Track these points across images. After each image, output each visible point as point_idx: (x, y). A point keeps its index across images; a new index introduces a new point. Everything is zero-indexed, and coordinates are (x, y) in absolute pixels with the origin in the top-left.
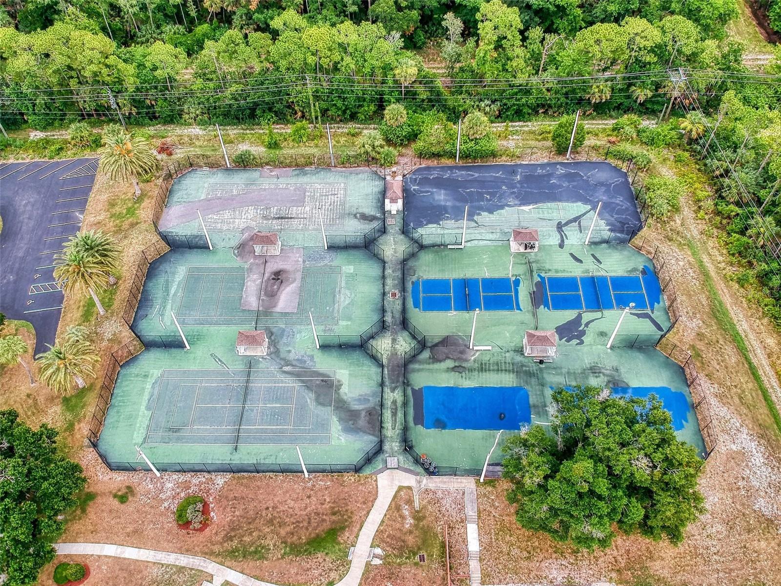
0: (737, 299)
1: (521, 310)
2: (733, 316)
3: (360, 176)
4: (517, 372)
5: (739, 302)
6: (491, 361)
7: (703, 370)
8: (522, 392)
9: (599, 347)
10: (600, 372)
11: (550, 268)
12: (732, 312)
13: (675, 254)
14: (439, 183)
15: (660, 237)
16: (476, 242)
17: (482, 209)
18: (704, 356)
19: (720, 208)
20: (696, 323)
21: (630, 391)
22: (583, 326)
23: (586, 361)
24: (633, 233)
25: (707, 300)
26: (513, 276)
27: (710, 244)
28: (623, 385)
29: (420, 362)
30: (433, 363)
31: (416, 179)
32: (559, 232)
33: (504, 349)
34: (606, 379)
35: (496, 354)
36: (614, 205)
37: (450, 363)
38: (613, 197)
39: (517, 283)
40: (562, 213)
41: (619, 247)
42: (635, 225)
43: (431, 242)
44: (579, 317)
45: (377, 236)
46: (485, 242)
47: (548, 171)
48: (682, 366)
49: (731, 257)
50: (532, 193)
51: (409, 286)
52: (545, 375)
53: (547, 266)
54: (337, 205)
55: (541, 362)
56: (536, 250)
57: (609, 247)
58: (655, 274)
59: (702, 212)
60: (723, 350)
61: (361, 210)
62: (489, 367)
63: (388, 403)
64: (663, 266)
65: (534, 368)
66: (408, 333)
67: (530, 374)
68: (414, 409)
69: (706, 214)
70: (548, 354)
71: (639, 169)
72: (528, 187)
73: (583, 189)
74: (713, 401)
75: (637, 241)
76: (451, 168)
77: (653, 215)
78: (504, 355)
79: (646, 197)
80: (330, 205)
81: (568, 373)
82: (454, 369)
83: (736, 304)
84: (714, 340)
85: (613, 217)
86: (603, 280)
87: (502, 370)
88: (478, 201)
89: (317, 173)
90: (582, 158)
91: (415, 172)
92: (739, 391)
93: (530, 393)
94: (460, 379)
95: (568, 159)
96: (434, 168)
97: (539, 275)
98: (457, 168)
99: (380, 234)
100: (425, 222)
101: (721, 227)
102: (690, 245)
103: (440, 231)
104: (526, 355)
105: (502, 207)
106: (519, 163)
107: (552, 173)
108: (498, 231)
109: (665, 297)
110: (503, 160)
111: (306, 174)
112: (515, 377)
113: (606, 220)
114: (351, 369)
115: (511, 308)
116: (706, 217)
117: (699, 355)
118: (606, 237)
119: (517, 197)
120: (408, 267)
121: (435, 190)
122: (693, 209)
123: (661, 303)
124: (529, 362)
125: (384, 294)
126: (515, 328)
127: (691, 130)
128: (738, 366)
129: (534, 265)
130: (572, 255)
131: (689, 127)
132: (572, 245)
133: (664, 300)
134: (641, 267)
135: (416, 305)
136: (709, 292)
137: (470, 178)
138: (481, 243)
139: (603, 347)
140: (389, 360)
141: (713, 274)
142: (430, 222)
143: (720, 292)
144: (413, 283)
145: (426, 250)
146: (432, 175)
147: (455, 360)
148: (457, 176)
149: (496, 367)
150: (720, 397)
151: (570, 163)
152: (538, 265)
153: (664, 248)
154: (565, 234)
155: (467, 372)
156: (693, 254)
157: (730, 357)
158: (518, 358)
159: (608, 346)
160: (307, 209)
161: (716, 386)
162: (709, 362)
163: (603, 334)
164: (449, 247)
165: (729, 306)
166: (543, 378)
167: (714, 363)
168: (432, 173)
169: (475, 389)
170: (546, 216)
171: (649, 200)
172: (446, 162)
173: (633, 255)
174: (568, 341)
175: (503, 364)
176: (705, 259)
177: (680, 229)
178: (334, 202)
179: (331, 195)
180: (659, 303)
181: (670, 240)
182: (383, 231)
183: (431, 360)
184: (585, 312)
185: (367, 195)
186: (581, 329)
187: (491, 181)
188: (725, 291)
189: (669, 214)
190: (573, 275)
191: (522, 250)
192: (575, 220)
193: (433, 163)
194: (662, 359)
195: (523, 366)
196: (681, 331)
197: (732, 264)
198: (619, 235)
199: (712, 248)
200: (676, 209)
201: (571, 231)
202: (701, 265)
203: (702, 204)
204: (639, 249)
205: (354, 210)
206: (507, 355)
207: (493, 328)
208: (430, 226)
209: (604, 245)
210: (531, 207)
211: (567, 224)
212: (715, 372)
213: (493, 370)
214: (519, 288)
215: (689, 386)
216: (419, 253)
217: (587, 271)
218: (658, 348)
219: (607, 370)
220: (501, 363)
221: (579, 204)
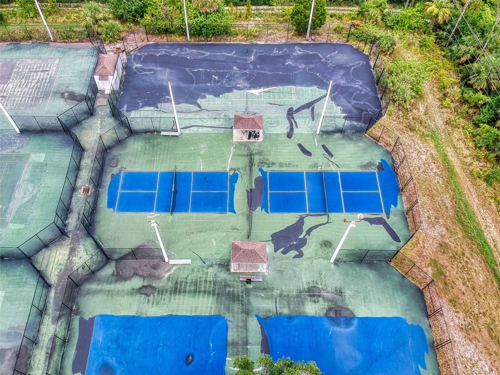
0: (485, 200)
1: (234, 212)
2: (481, 221)
3: (79, 52)
4: (218, 294)
5: (487, 204)
6: (189, 280)
7: (446, 293)
8: (220, 323)
9: (321, 260)
10: (319, 296)
11: (274, 161)
12: (480, 217)
13: (417, 146)
14: (165, 62)
15: (401, 127)
16: (195, 129)
17: (207, 91)
18: (448, 274)
19: (466, 96)
20: (438, 231)
21: (355, 322)
22: (304, 233)
23: (304, 280)
24: (371, 121)
25: (451, 201)
26: (231, 170)
27: (456, 135)
28: (347, 314)
29: (100, 281)
30: (116, 281)
31: (140, 56)
32: (289, 119)
33: (208, 263)
34: (326, 305)
35: (196, 270)
36: (352, 90)
37: (137, 283)
38: (352, 81)
39: (234, 178)
40: (294, 98)
41: (354, 138)
42: (374, 112)
43: (144, 128)
44: (301, 221)
45: (82, 118)
46: (205, 129)
47: (285, 52)
48: (421, 288)
49: (478, 150)
50: (264, 75)
51: (107, 180)
52: (253, 300)
53: (271, 159)
54: (45, 82)
55: (249, 281)
56: (261, 139)
57: (343, 137)
58: (394, 171)
59: (448, 100)
60: (469, 266)
61: (71, 89)
62: (185, 286)
63: (45, 340)
64: (403, 161)
65: (238, 289)
66: (92, 241)
67: (234, 298)
68: (77, 349)
69: (452, 102)
70: (259, 270)
71: (382, 51)
72: (261, 69)
73: (320, 72)
74: (458, 337)
75: (376, 130)
76: (181, 46)
77: (394, 101)
78: (206, 271)
79: (389, 81)
80: (38, 82)
81: (280, 295)
82: (140, 291)
83: (483, 206)
84: (459, 253)
85: (350, 102)
86: (333, 175)
87: (200, 292)
88: (205, 82)
89: (33, 47)
90: (322, 39)
91: (141, 49)
92: (489, 320)
93: (230, 324)
94: (146, 305)
95: (307, 40)
96: (163, 45)
97: (260, 170)
98: (187, 45)
99: (86, 116)
100: (141, 104)
101: (468, 117)
102: (433, 136)
103: (156, 115)
104: (232, 270)
105: (230, 90)
106: (255, 42)
107: (289, 54)
108: (222, 116)
109: (404, 198)
110: (239, 40)
111: (21, 49)
112: (215, 302)
113: (343, 106)
114: (9, 289)
115: (224, 211)
116: (452, 105)
117: (442, 274)
118: (340, 126)
119: (248, 79)
120: (111, 156)
121: (159, 69)
122: (438, 97)
123: (399, 206)
124: (235, 280)
125: (74, 189)
126: (224, 234)
127: (437, 16)
128: (486, 285)
129: (256, 159)
130: (300, 146)
131: (436, 11)
132: (302, 134)
133: (403, 203)
134: (378, 161)
135: (111, 204)
136: (454, 190)
137: (200, 57)
138: (201, 130)
139: (325, 262)
140: (60, 277)
141: (458, 169)
142: (147, 104)
143: (466, 192)
144: (113, 176)
145: (137, 136)
146: (159, 52)
147: (144, 277)
148: (187, 54)
149: (193, 288)
150: (466, 330)
151: (309, 44)
152: (261, 158)
153: (405, 139)
154: (295, 122)
155: (156, 294)
156: (437, 147)
157: (477, 274)
158: (223, 275)
159: (332, 260)
160: (11, 86)
161: (461, 314)
162: (453, 282)
163: (327, 244)
164: (163, 133)
165: (475, 208)
166: (249, 303)
167: (459, 283)
168: (160, 50)
169: (162, 319)
170: (277, 100)
171: (391, 84)
172: (177, 39)
173: (370, 146)
174: (284, 252)
175: (203, 284)
176: (450, 153)
177: (423, 118)
178: (43, 79)
179: (42, 71)
180: (396, 205)
181: (412, 130)
182: (91, 113)
183: (114, 279)
184: (308, 215)
185: (82, 72)
186: (301, 237)
187: (222, 61)
188: (472, 190)
189: (412, 101)
190: (298, 170)
191: (245, 139)
192: (307, 106)
193: (163, 39)
194: (397, 279)
195: (227, 285)
196: (421, 242)
197: (478, 159)
198: (355, 123)
199: (458, 140)
200: (419, 95)
201: (302, 118)
202: (445, 160)
203: (448, 90)
204: (376, 140)
205: (63, 89)
206: (210, 270)
207: (199, 235)
208: (146, 108)
209: (338, 135)
210: (262, 90)
211: (298, 110)
212: (460, 296)
213: (189, 292)
214: (236, 186)
215: (428, 316)
216: (127, 140)
217: (316, 165)
218: (392, 264)
219: (328, 292)
220: (200, 281)
221: (315, 88)
